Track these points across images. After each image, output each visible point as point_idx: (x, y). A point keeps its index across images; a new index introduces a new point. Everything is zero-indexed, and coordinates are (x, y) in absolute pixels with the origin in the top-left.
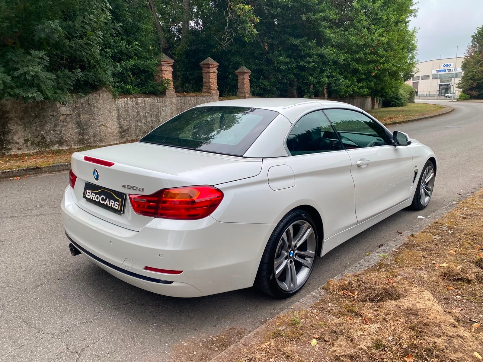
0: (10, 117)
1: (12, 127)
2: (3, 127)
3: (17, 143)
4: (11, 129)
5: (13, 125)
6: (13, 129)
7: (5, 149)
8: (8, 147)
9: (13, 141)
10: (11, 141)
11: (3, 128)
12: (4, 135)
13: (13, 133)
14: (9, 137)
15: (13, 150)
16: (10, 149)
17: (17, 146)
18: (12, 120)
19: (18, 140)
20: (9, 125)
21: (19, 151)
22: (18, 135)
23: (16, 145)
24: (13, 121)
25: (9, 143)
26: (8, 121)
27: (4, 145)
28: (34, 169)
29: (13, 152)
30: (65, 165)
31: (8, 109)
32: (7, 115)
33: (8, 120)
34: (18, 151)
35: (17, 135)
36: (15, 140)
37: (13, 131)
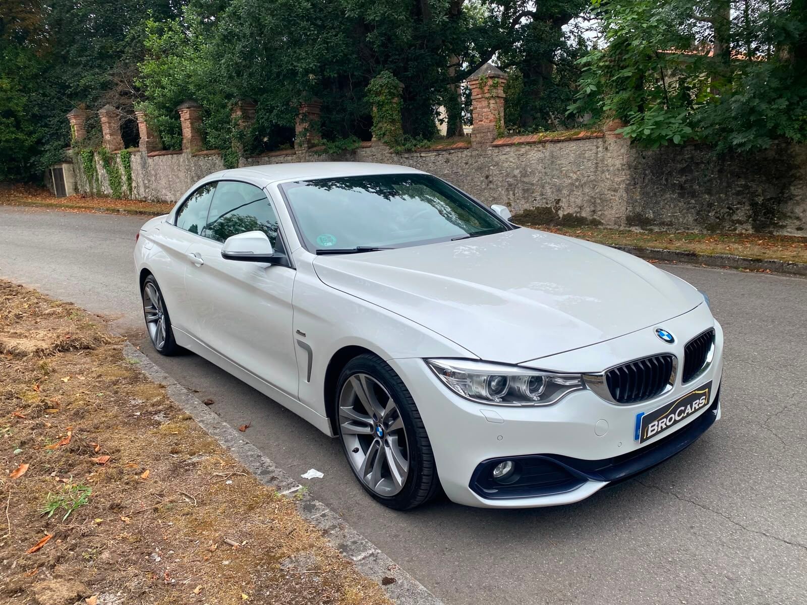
0: (798, 174)
1: (795, 193)
2: (782, 190)
3: (798, 218)
4: (794, 195)
5: (800, 188)
6: (797, 196)
7: (776, 225)
8: (781, 224)
9: (792, 215)
10: (789, 214)
11: (780, 193)
12: (779, 203)
13: (797, 201)
14: (787, 208)
15: (789, 230)
16: (783, 227)
17: (798, 223)
18: (802, 179)
19: (801, 214)
20: (792, 188)
21: (799, 232)
22: (804, 205)
23: (795, 221)
24: (801, 182)
25: (784, 216)
26: (792, 182)
27: (776, 219)
28: (688, 255)
29: (788, 232)
30: (734, 259)
31: (798, 161)
32: (793, 172)
33: (793, 179)
34: (796, 231)
35: (802, 205)
36: (796, 213)
37: (797, 198)
